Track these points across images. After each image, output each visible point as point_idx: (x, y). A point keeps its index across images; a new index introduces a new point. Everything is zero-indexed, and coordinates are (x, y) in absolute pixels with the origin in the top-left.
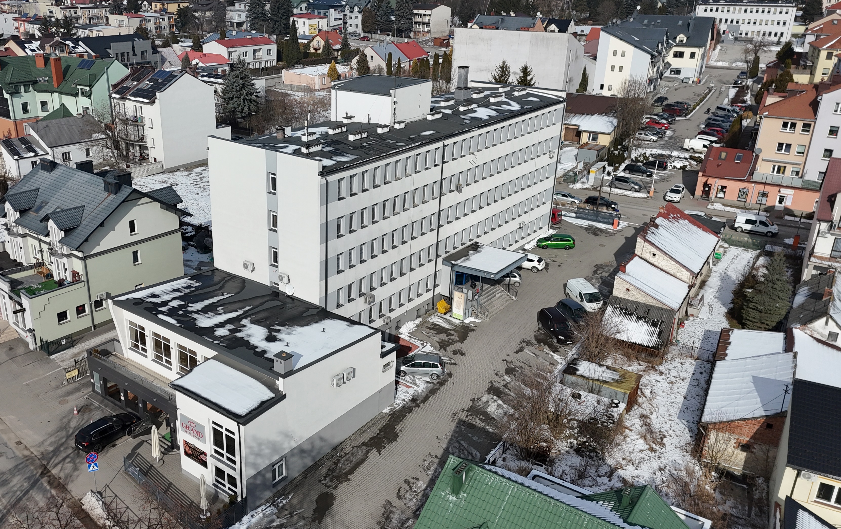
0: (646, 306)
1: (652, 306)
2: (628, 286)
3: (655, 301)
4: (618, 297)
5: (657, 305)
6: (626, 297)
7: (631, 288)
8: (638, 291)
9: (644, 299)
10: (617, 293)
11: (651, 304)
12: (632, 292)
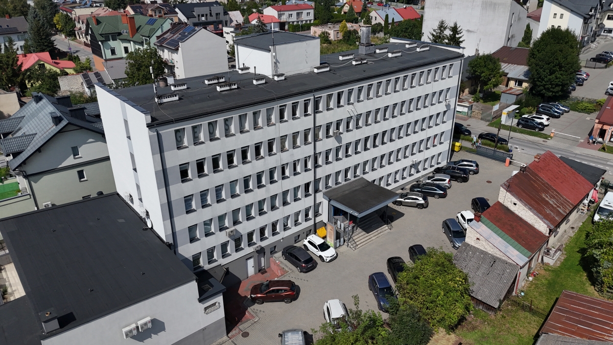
0: (493, 257)
1: (498, 258)
2: (478, 236)
3: (501, 254)
4: (469, 245)
5: (504, 258)
6: (476, 246)
7: (481, 238)
8: (487, 242)
9: (492, 250)
10: (469, 241)
11: (498, 256)
12: (482, 242)
